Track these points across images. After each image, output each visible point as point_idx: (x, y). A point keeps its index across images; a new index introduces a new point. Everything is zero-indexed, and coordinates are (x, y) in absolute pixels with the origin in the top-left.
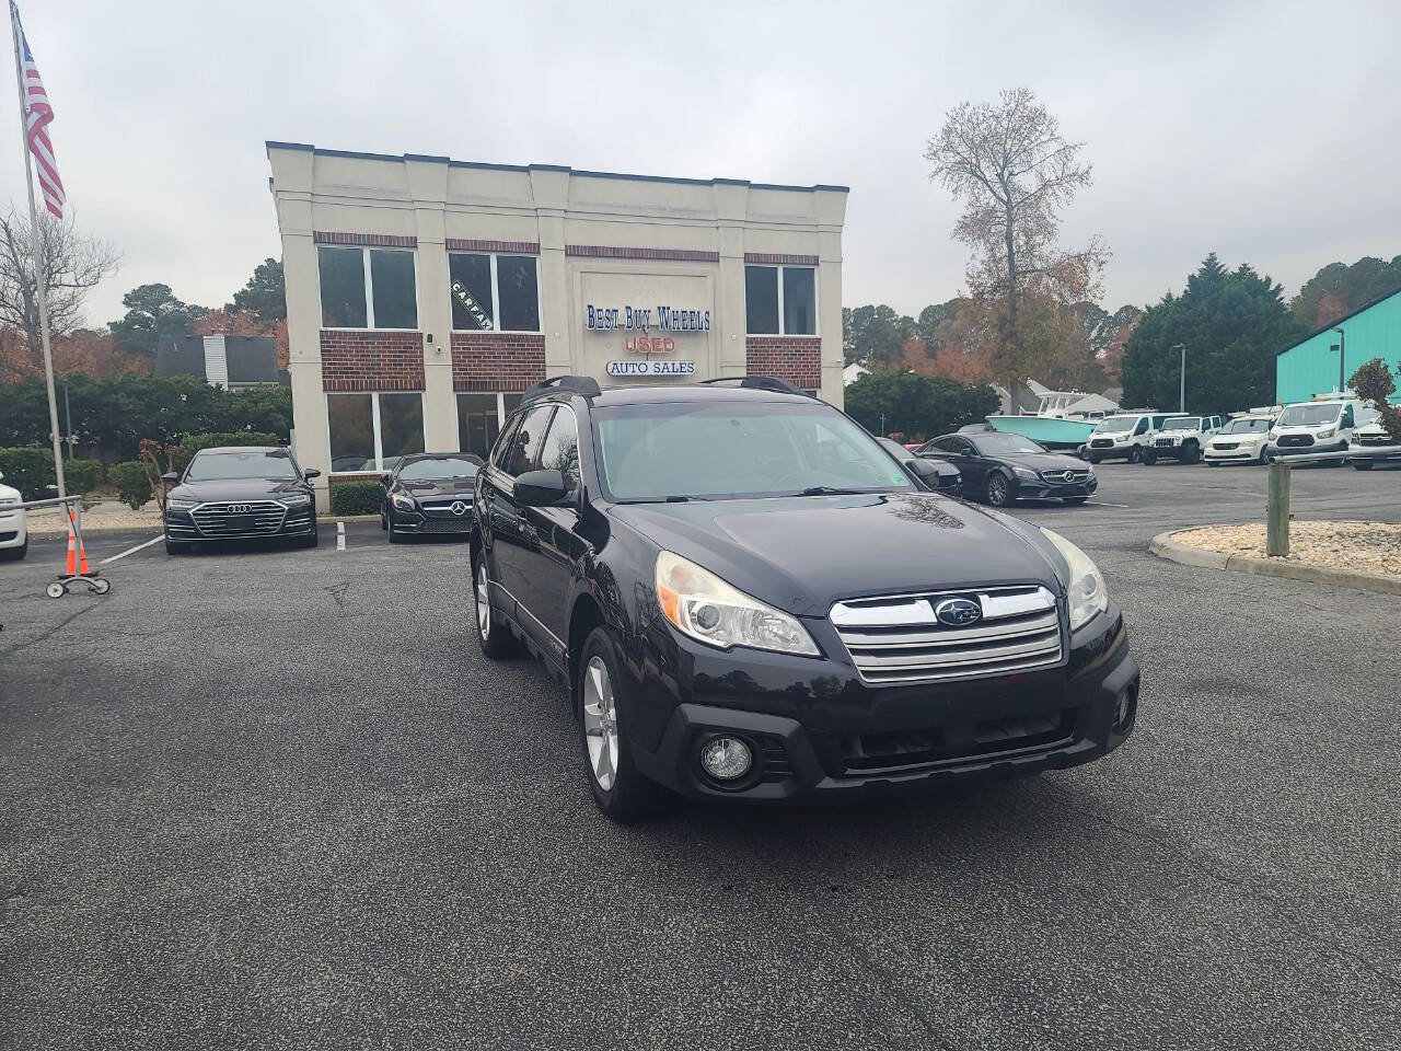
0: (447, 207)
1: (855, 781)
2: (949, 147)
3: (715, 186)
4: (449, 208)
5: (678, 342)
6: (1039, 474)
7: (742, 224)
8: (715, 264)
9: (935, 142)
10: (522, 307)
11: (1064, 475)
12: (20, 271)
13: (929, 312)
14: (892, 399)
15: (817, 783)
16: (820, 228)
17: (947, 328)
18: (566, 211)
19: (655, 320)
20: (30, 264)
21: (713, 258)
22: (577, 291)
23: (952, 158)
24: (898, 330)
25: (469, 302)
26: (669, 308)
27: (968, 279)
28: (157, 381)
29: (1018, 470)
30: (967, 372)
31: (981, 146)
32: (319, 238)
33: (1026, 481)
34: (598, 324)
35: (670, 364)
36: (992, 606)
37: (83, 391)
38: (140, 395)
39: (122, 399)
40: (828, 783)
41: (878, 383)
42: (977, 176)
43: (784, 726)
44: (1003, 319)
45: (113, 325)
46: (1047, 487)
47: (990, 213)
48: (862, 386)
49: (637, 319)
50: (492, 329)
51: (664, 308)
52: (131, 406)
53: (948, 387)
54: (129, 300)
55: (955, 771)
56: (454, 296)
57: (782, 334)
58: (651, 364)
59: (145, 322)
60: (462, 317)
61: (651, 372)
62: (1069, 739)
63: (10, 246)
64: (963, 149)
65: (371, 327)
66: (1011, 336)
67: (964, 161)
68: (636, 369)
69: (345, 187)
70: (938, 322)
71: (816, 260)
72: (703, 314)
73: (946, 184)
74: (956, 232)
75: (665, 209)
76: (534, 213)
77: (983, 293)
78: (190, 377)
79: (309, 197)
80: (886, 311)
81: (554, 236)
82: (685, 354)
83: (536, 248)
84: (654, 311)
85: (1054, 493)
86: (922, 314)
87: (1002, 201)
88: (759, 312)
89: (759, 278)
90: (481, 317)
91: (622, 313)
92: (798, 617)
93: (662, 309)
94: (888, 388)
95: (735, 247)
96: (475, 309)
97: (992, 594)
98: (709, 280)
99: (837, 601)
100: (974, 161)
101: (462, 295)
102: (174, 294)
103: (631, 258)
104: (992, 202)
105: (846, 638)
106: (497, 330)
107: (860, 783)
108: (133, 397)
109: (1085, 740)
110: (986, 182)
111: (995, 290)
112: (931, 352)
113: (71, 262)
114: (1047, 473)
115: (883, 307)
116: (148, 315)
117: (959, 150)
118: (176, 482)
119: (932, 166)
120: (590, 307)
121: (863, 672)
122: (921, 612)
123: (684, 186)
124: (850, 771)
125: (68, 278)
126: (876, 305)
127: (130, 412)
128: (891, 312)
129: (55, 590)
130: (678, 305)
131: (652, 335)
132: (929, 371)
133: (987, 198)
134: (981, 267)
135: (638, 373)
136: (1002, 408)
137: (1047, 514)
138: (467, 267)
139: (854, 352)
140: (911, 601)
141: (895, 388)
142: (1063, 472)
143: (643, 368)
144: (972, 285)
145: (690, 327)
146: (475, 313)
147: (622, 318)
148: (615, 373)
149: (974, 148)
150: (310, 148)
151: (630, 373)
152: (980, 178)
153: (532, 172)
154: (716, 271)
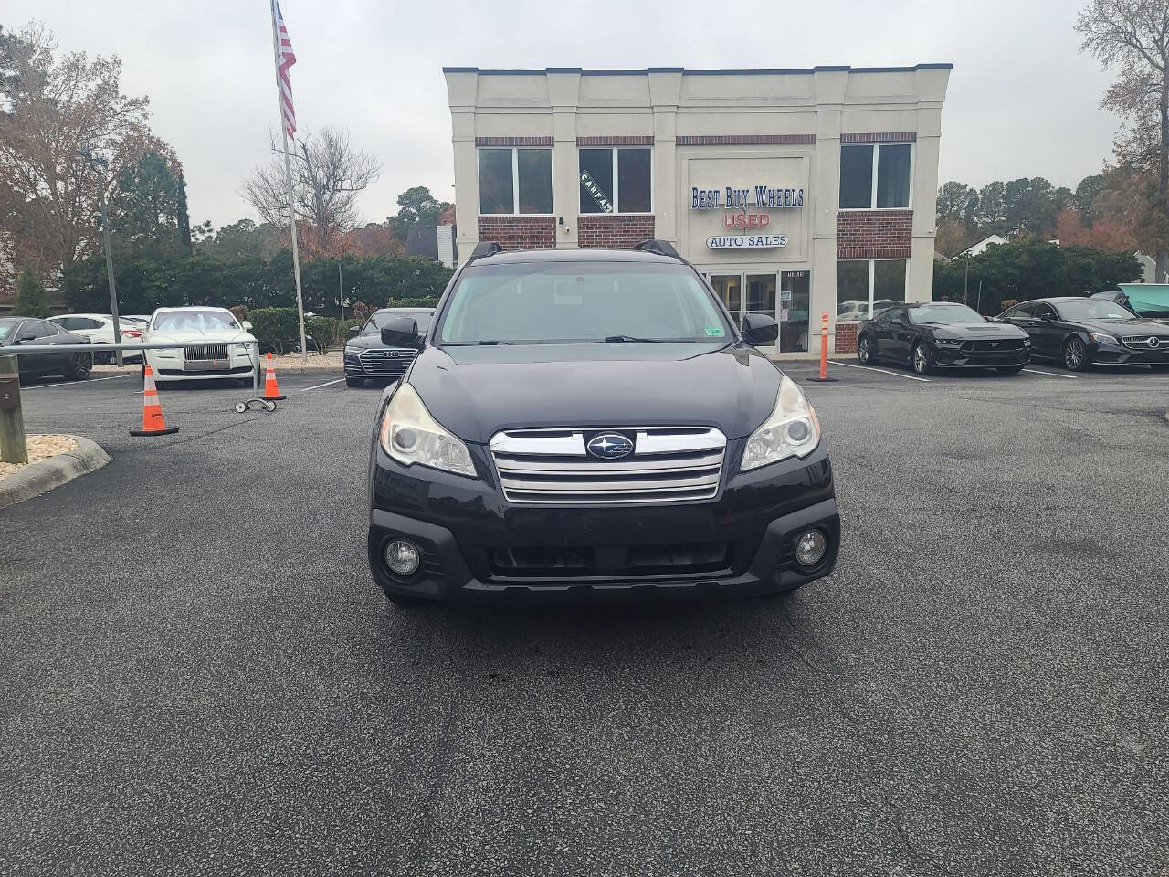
0: (579, 111)
1: (496, 585)
2: (1102, 17)
3: (816, 74)
4: (580, 111)
5: (772, 218)
6: (1119, 340)
7: (840, 108)
8: (811, 146)
9: (1087, 14)
10: (637, 190)
11: (1148, 341)
12: (314, 179)
13: (1088, 183)
14: (1020, 267)
15: (465, 584)
16: (919, 106)
17: (1105, 199)
18: (678, 107)
19: (752, 198)
20: (321, 174)
21: (810, 140)
22: (685, 176)
23: (1103, 27)
24: (1052, 202)
25: (594, 189)
26: (765, 187)
27: (1115, 148)
28: (399, 260)
29: (1097, 335)
30: (1125, 242)
31: (1137, 14)
32: (479, 142)
33: (1105, 346)
34: (703, 204)
35: (767, 239)
36: (645, 443)
37: (350, 268)
38: (388, 271)
39: (376, 274)
40: (475, 585)
41: (1009, 252)
42: (1133, 44)
43: (439, 534)
44: (1152, 187)
45: (392, 219)
46: (1126, 353)
47: (1145, 81)
48: (990, 256)
49: (735, 200)
50: (612, 211)
51: (761, 188)
52: (382, 279)
53: (1085, 255)
54: (401, 200)
55: (596, 587)
56: (583, 187)
57: (874, 208)
58: (746, 238)
59: (412, 217)
60: (588, 202)
61: (746, 245)
62: (729, 571)
63: (308, 161)
64: (1118, 19)
65: (517, 213)
66: (1161, 205)
67: (1116, 31)
68: (733, 242)
69: (500, 100)
70: (1097, 193)
71: (913, 137)
72: (797, 191)
73: (1097, 53)
74: (1105, 103)
75: (767, 99)
76: (650, 111)
77: (1131, 163)
78: (421, 257)
79: (473, 110)
80: (1041, 184)
81: (665, 129)
82: (778, 228)
83: (650, 141)
84: (752, 190)
85: (1133, 358)
86: (1080, 185)
87: (1159, 68)
88: (853, 188)
89: (854, 157)
90: (603, 202)
91: (723, 193)
92: (466, 442)
93: (760, 190)
94: (1018, 257)
95: (831, 130)
96: (599, 195)
97: (650, 433)
98: (806, 160)
99: (502, 431)
100: (1129, 30)
101: (589, 184)
102: (431, 194)
103: (716, 145)
104: (1148, 69)
105: (500, 462)
106: (616, 213)
107: (502, 588)
108: (383, 273)
109: (747, 573)
110: (1141, 49)
111: (1144, 158)
112: (1087, 222)
113: (349, 173)
114: (1126, 339)
115: (1039, 180)
116: (414, 211)
117: (1114, 20)
118: (356, 333)
119: (1082, 37)
120: (695, 189)
121: (507, 492)
122: (575, 444)
123: (787, 76)
124: (494, 577)
125: (346, 185)
126: (1030, 178)
127: (381, 283)
128: (1047, 184)
129: (240, 408)
130: (773, 185)
131: (750, 212)
132: (1084, 239)
133: (1143, 67)
134: (1130, 136)
135: (734, 246)
136: (1143, 276)
137: (1120, 379)
138: (593, 160)
139: (1004, 224)
140: (569, 434)
141: (1025, 257)
142: (1147, 337)
143: (739, 242)
144: (1119, 154)
145: (784, 204)
146: (598, 198)
147: (722, 199)
148: (714, 247)
149: (1130, 17)
150: (474, 70)
151: (727, 246)
152: (1135, 46)
153: (650, 75)
154: (813, 152)
